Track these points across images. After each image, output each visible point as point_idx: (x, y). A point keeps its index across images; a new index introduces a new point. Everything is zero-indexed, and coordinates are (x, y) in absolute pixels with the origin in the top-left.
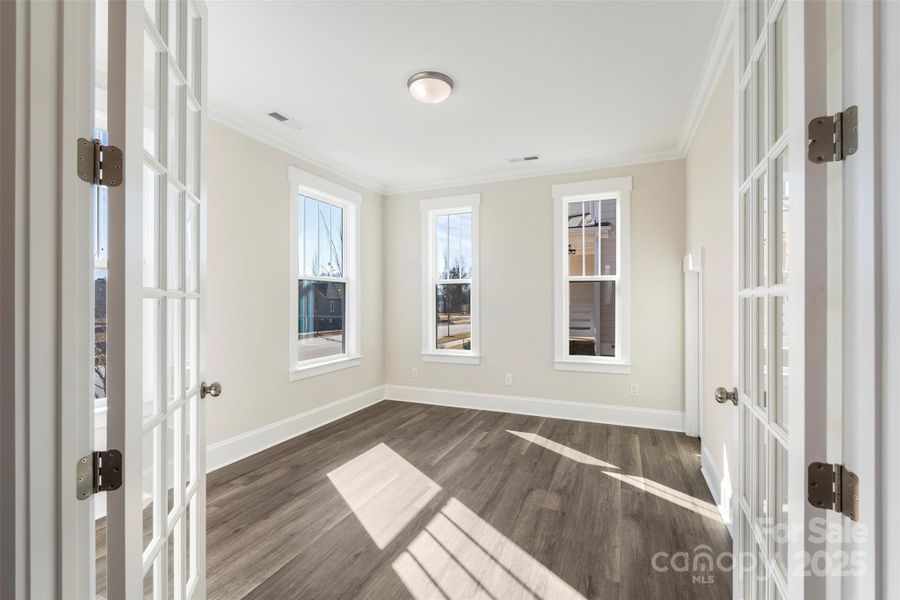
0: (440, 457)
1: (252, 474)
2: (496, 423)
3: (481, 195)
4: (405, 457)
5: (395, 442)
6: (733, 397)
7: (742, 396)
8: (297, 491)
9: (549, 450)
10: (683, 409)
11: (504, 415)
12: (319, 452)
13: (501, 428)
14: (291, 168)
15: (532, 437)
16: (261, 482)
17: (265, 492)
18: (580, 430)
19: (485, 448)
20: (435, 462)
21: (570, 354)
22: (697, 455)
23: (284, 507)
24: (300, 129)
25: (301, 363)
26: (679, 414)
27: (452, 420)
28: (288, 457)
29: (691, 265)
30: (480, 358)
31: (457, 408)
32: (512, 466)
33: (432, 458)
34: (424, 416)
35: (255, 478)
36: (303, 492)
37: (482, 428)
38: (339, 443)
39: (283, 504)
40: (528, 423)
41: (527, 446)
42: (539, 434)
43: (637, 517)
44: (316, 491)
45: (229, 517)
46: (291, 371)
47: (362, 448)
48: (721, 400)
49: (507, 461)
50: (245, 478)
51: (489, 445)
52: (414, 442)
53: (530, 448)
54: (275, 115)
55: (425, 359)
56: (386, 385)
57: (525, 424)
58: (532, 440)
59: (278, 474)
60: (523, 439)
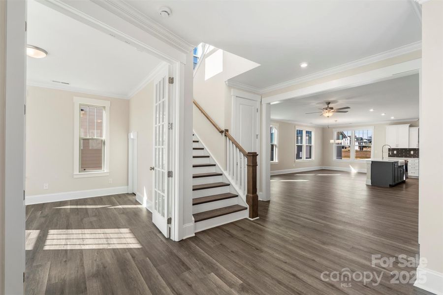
6: (153, 169)
7: (155, 168)
10: (128, 185)
11: (44, 204)
19: (46, 216)
22: (134, 197)
26: (126, 187)
29: (132, 136)
37: (36, 211)
43: (123, 213)
48: (151, 170)
51: (48, 214)
57: (60, 204)
60: (64, 208)
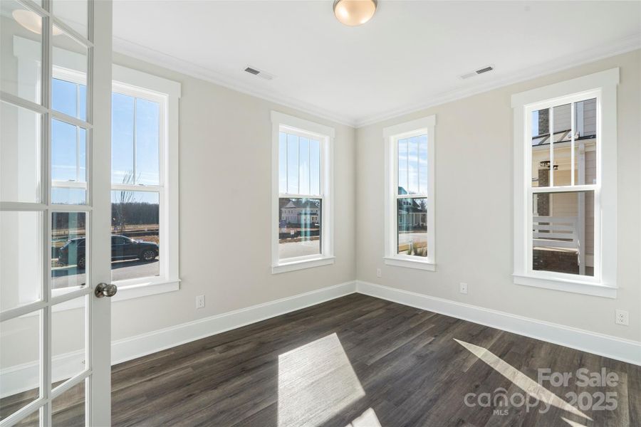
0: (378, 358)
1: (231, 344)
2: (447, 329)
3: (436, 117)
4: (347, 351)
5: (346, 335)
8: (250, 367)
9: (497, 373)
11: (458, 320)
12: (285, 333)
13: (449, 336)
14: (273, 112)
15: (481, 352)
16: (233, 352)
17: (229, 362)
18: (543, 353)
19: (427, 355)
20: (372, 361)
21: (534, 269)
23: (233, 380)
24: (271, 79)
25: (280, 260)
27: (405, 319)
28: (262, 334)
30: (436, 265)
31: (414, 308)
32: (448, 384)
33: (371, 357)
34: (381, 312)
35: (232, 347)
36: (253, 369)
37: (431, 333)
38: (303, 327)
39: (234, 377)
40: (480, 334)
41: (473, 362)
42: (490, 350)
44: (262, 371)
45: (194, 381)
46: (273, 266)
47: (317, 335)
49: (444, 377)
50: (224, 346)
51: (432, 352)
52: (362, 337)
53: (475, 364)
54: (249, 70)
55: (387, 262)
56: (357, 281)
57: (477, 335)
58: (479, 357)
59: (247, 348)
60: (470, 353)
